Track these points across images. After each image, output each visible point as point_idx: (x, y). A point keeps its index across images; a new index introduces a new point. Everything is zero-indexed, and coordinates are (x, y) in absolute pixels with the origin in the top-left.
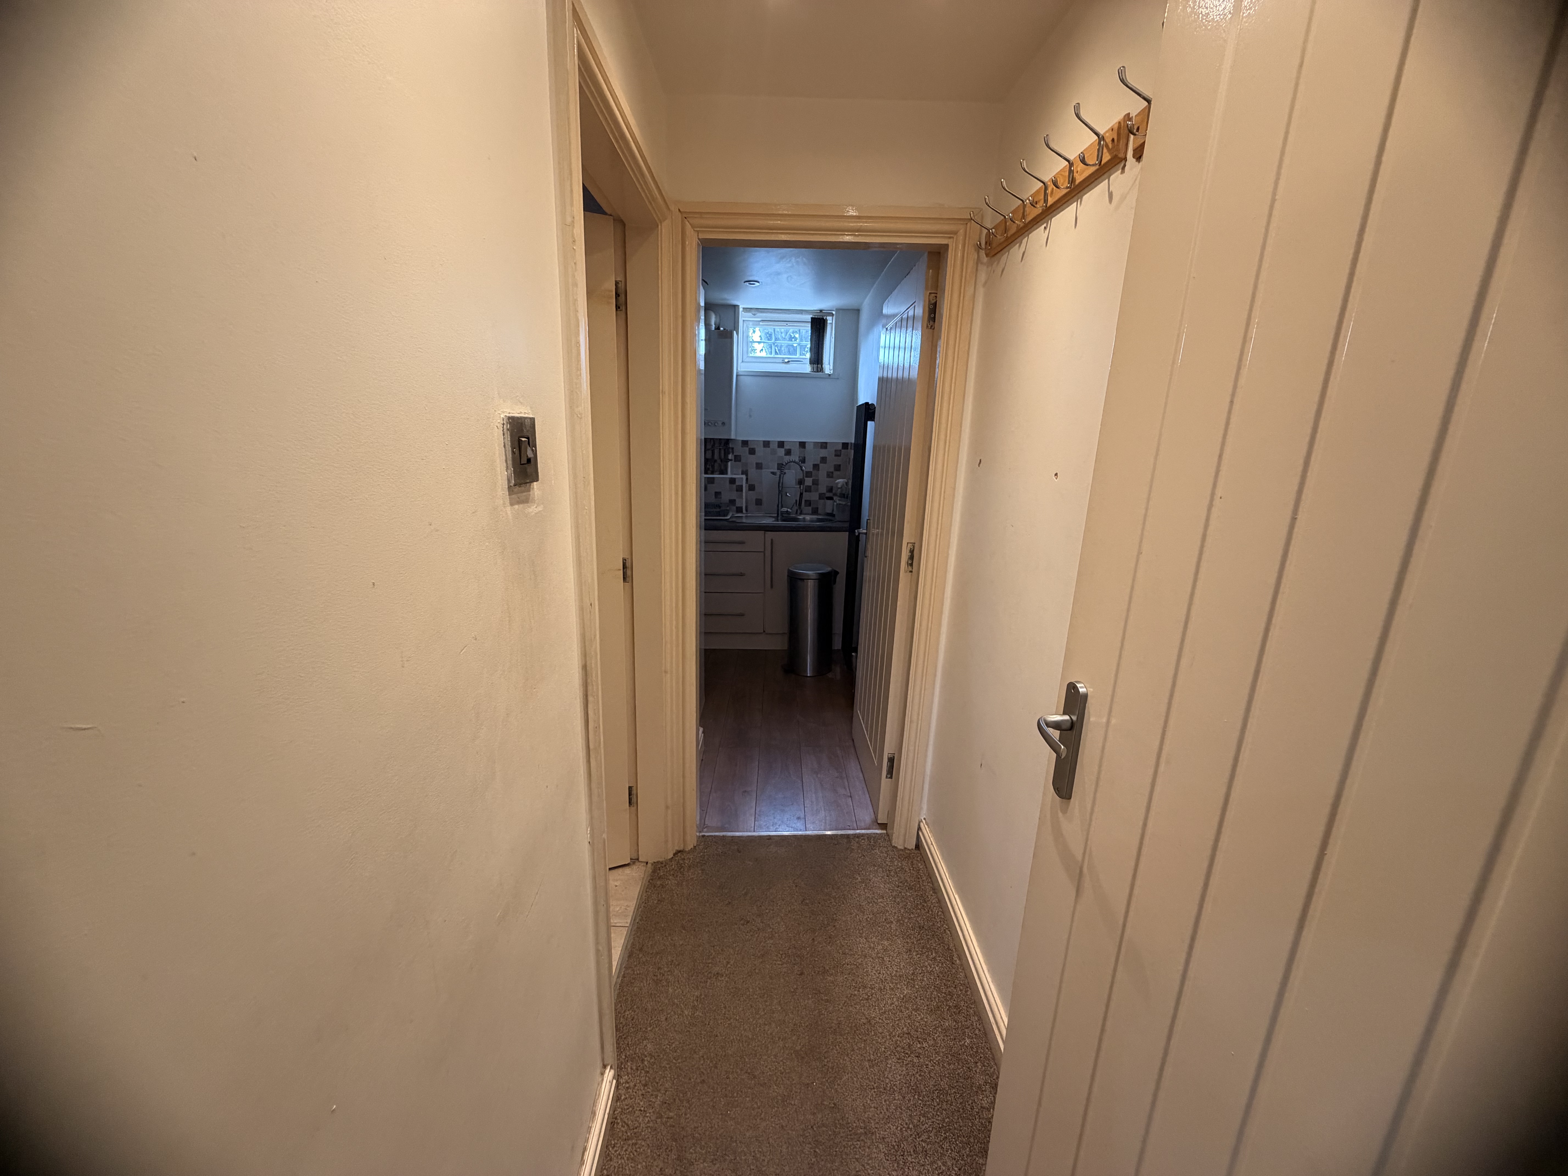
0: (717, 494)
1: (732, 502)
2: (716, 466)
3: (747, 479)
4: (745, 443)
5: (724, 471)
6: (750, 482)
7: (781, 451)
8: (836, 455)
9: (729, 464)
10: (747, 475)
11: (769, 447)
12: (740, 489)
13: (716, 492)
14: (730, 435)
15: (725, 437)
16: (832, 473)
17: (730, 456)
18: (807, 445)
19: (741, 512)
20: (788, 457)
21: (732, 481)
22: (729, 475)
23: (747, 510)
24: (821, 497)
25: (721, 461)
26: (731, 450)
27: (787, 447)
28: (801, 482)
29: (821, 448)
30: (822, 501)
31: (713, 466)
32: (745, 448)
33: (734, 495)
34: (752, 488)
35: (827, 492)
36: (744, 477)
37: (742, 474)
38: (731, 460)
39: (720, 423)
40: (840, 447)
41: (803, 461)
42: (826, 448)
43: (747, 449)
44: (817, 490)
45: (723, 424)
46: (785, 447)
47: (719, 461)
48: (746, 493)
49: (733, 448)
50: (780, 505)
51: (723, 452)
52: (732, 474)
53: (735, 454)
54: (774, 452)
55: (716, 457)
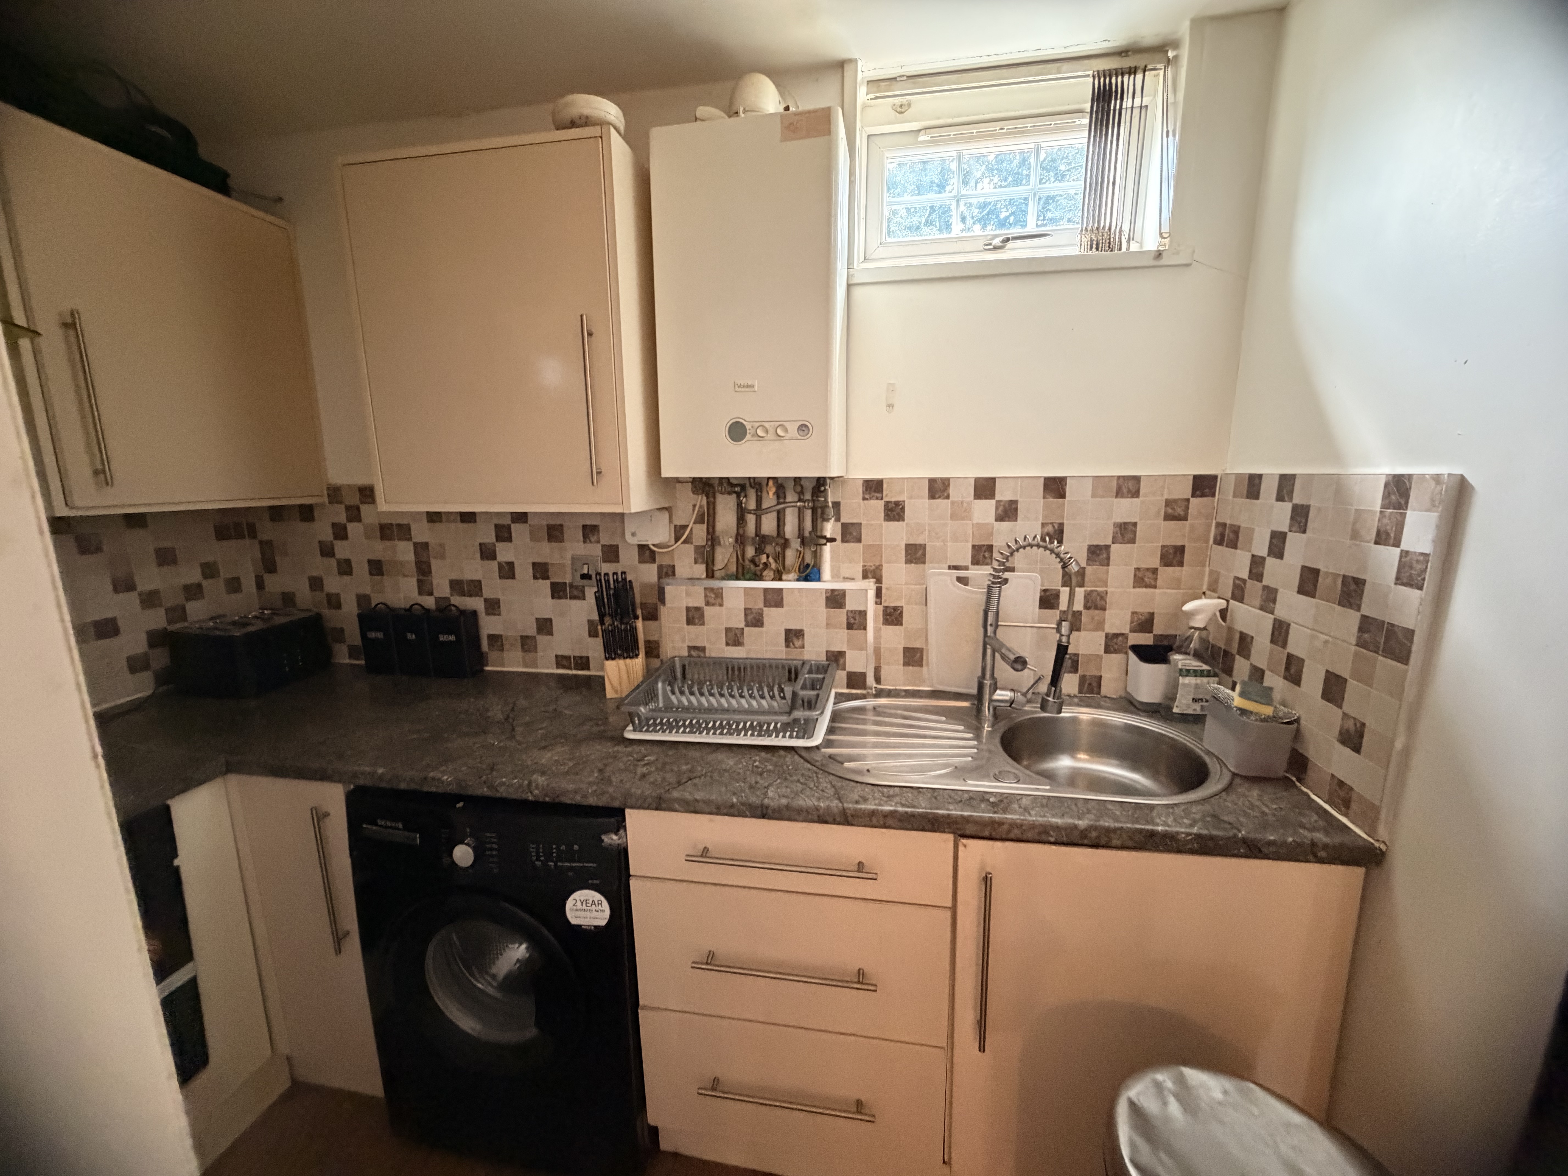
0: (793, 636)
1: (836, 658)
2: (790, 556)
3: (879, 593)
4: (873, 487)
5: (809, 572)
6: (889, 600)
7: (985, 510)
8: (1168, 517)
9: (827, 549)
10: (879, 580)
11: (948, 497)
12: (856, 621)
13: (788, 632)
14: (826, 463)
15: (809, 471)
16: (1155, 571)
17: (830, 529)
18: (1070, 488)
19: (864, 686)
20: (1006, 525)
21: (835, 599)
22: (828, 582)
23: (878, 680)
24: (1113, 643)
25: (803, 543)
26: (831, 512)
27: (1003, 494)
28: (1048, 600)
29: (1119, 494)
30: (1116, 659)
31: (780, 557)
32: (873, 502)
33: (839, 640)
34: (893, 616)
35: (1133, 630)
36: (870, 586)
37: (865, 576)
38: (833, 540)
39: (793, 428)
40: (1184, 490)
41: (1058, 534)
42: (1136, 494)
43: (878, 506)
44: (1099, 626)
45: (803, 428)
46: (998, 497)
47: (795, 544)
48: (877, 631)
49: (837, 505)
50: (987, 682)
51: (808, 514)
52: (835, 576)
53: (844, 520)
54: (960, 513)
55: (790, 528)
